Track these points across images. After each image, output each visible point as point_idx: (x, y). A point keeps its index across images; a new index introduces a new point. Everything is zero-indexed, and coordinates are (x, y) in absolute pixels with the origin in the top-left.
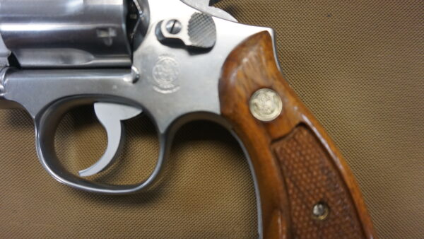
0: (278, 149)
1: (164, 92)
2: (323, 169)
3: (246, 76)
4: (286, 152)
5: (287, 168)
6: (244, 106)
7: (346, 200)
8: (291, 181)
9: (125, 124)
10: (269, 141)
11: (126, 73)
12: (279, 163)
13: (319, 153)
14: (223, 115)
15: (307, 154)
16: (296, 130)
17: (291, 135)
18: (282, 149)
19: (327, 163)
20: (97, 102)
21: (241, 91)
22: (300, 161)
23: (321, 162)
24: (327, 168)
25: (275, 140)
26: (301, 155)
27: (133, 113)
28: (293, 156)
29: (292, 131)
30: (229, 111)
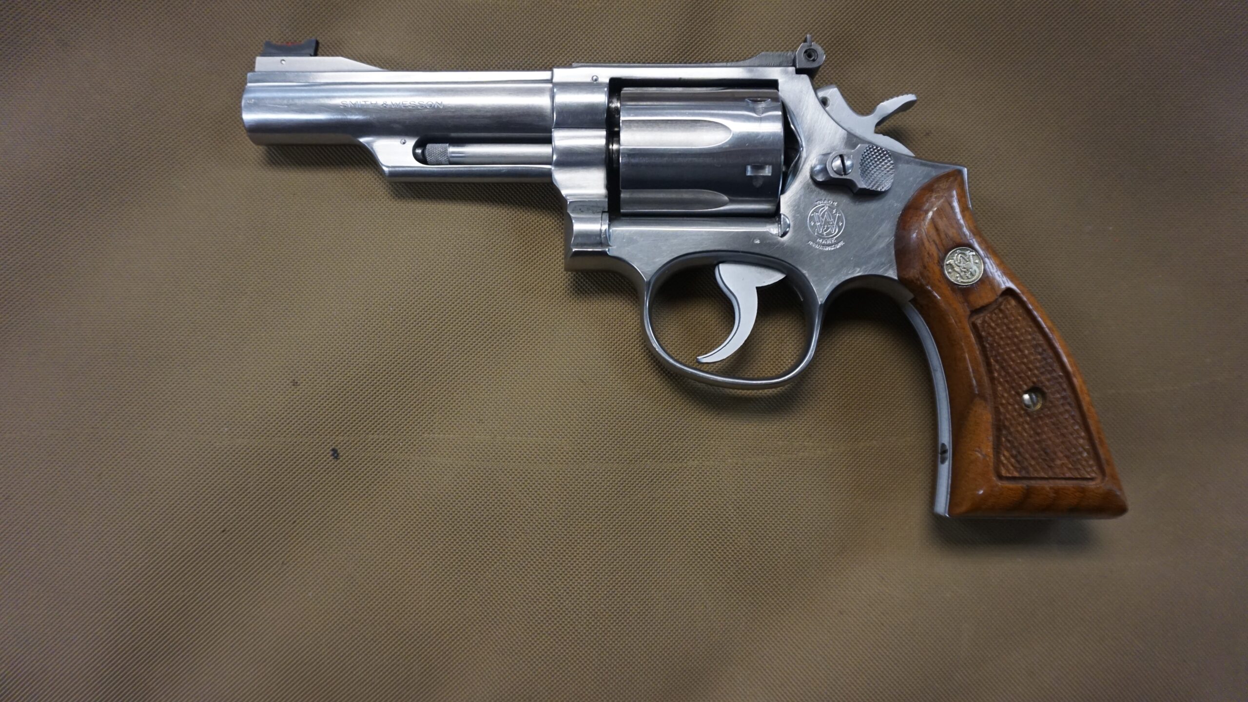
0: (979, 322)
1: (827, 249)
2: (1035, 346)
3: (937, 230)
4: (989, 325)
5: (991, 345)
6: (937, 269)
7: (1065, 386)
8: (997, 361)
9: (763, 292)
10: (968, 313)
11: (773, 223)
12: (980, 338)
13: (1031, 327)
14: (903, 281)
15: (1016, 328)
16: (1000, 300)
17: (995, 306)
18: (984, 321)
19: (1042, 341)
20: (723, 262)
21: (933, 250)
22: (1008, 337)
23: (1034, 339)
24: (1040, 345)
25: (976, 311)
26: (1009, 328)
27: (773, 277)
28: (998, 330)
29: (996, 300)
30: (913, 273)
